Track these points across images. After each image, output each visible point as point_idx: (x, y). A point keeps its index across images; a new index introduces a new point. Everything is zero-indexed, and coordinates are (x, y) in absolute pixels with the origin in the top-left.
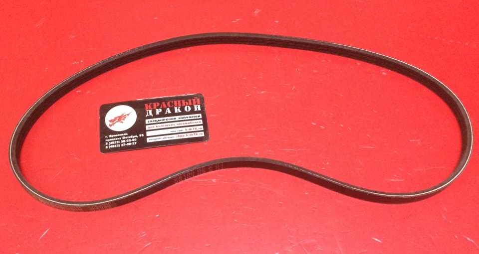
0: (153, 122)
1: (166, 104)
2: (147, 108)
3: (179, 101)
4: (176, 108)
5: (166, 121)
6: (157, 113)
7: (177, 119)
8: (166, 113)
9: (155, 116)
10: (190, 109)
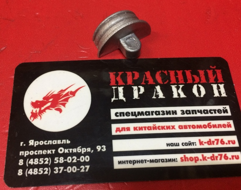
0: (126, 117)
1: (153, 76)
2: (113, 82)
3: (180, 73)
4: (174, 88)
5: (155, 116)
6: (136, 96)
7: (179, 115)
8: (154, 97)
9: (130, 102)
10: (203, 92)
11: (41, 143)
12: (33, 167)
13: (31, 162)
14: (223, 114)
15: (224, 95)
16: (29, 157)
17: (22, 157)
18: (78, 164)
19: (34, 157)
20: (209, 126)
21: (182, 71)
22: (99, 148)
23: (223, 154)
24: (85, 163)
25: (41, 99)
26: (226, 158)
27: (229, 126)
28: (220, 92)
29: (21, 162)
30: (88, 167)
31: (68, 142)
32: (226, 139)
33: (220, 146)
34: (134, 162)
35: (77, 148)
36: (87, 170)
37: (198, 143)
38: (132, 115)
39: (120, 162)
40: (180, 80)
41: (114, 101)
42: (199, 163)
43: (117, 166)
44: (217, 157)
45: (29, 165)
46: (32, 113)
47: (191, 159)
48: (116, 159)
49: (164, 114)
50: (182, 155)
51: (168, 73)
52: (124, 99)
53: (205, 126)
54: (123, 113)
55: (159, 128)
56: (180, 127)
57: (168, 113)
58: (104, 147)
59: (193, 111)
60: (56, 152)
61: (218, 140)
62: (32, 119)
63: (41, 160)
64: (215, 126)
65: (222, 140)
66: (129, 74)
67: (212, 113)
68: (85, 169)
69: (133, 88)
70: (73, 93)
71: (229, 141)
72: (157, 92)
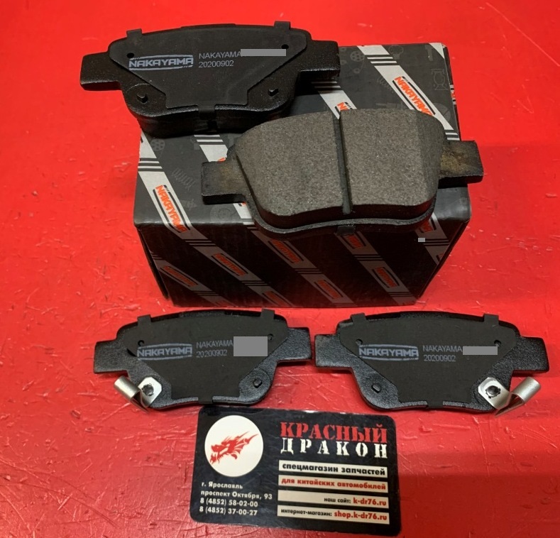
11: (219, 485)
12: (212, 505)
13: (210, 501)
14: (380, 476)
15: (384, 456)
16: (209, 497)
17: (203, 496)
18: (248, 508)
19: (213, 497)
20: (365, 486)
21: (349, 427)
22: (266, 496)
23: (373, 513)
24: (254, 508)
25: (219, 443)
26: (375, 517)
27: (384, 488)
28: (381, 453)
29: (202, 501)
30: (256, 511)
31: (241, 487)
32: (378, 499)
33: (372, 505)
34: (295, 512)
35: (247, 493)
36: (255, 514)
37: (352, 501)
38: (298, 468)
39: (283, 511)
40: (345, 436)
41: (284, 452)
42: (350, 519)
43: (280, 514)
44: (367, 516)
45: (209, 504)
46: (212, 456)
47: (344, 515)
48: (280, 508)
49: (326, 470)
50: (336, 511)
51: (336, 428)
52: (292, 452)
53: (361, 486)
54: (290, 465)
55: (320, 483)
56: (339, 484)
57: (330, 469)
58: (271, 495)
59: (353, 469)
60: (231, 495)
61: (370, 500)
62: (212, 461)
63: (218, 500)
64: (370, 487)
65: (374, 500)
66: (299, 425)
67: (369, 473)
68: (254, 513)
69: (301, 442)
70: (248, 441)
71: (380, 502)
72: (322, 448)
